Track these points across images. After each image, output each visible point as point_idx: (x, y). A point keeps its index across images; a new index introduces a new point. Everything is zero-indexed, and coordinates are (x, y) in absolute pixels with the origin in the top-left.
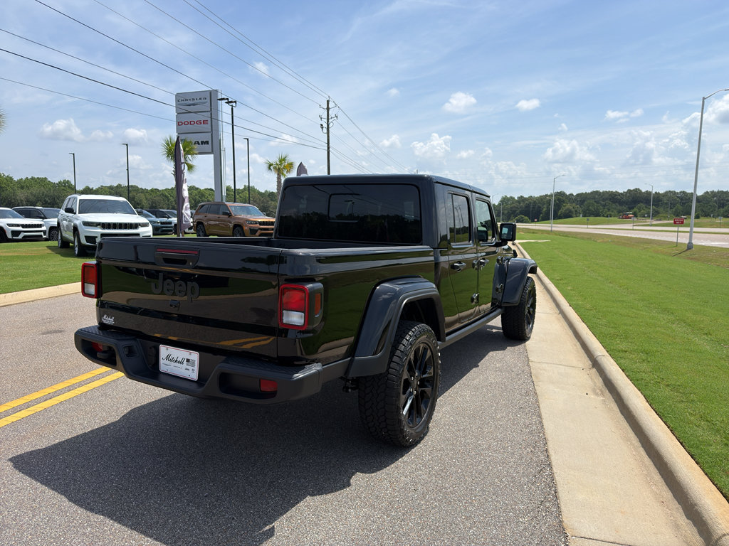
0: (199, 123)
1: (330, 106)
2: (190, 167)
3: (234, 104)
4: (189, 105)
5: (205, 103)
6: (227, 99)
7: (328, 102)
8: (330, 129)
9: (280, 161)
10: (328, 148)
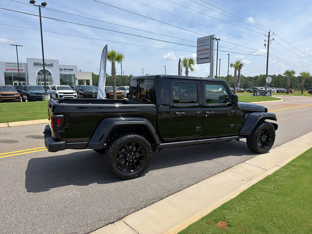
0: (205, 50)
1: (270, 35)
2: (192, 69)
3: (219, 40)
4: (202, 43)
5: (208, 41)
6: (216, 38)
7: (269, 33)
8: (269, 46)
9: (237, 63)
10: (268, 55)
